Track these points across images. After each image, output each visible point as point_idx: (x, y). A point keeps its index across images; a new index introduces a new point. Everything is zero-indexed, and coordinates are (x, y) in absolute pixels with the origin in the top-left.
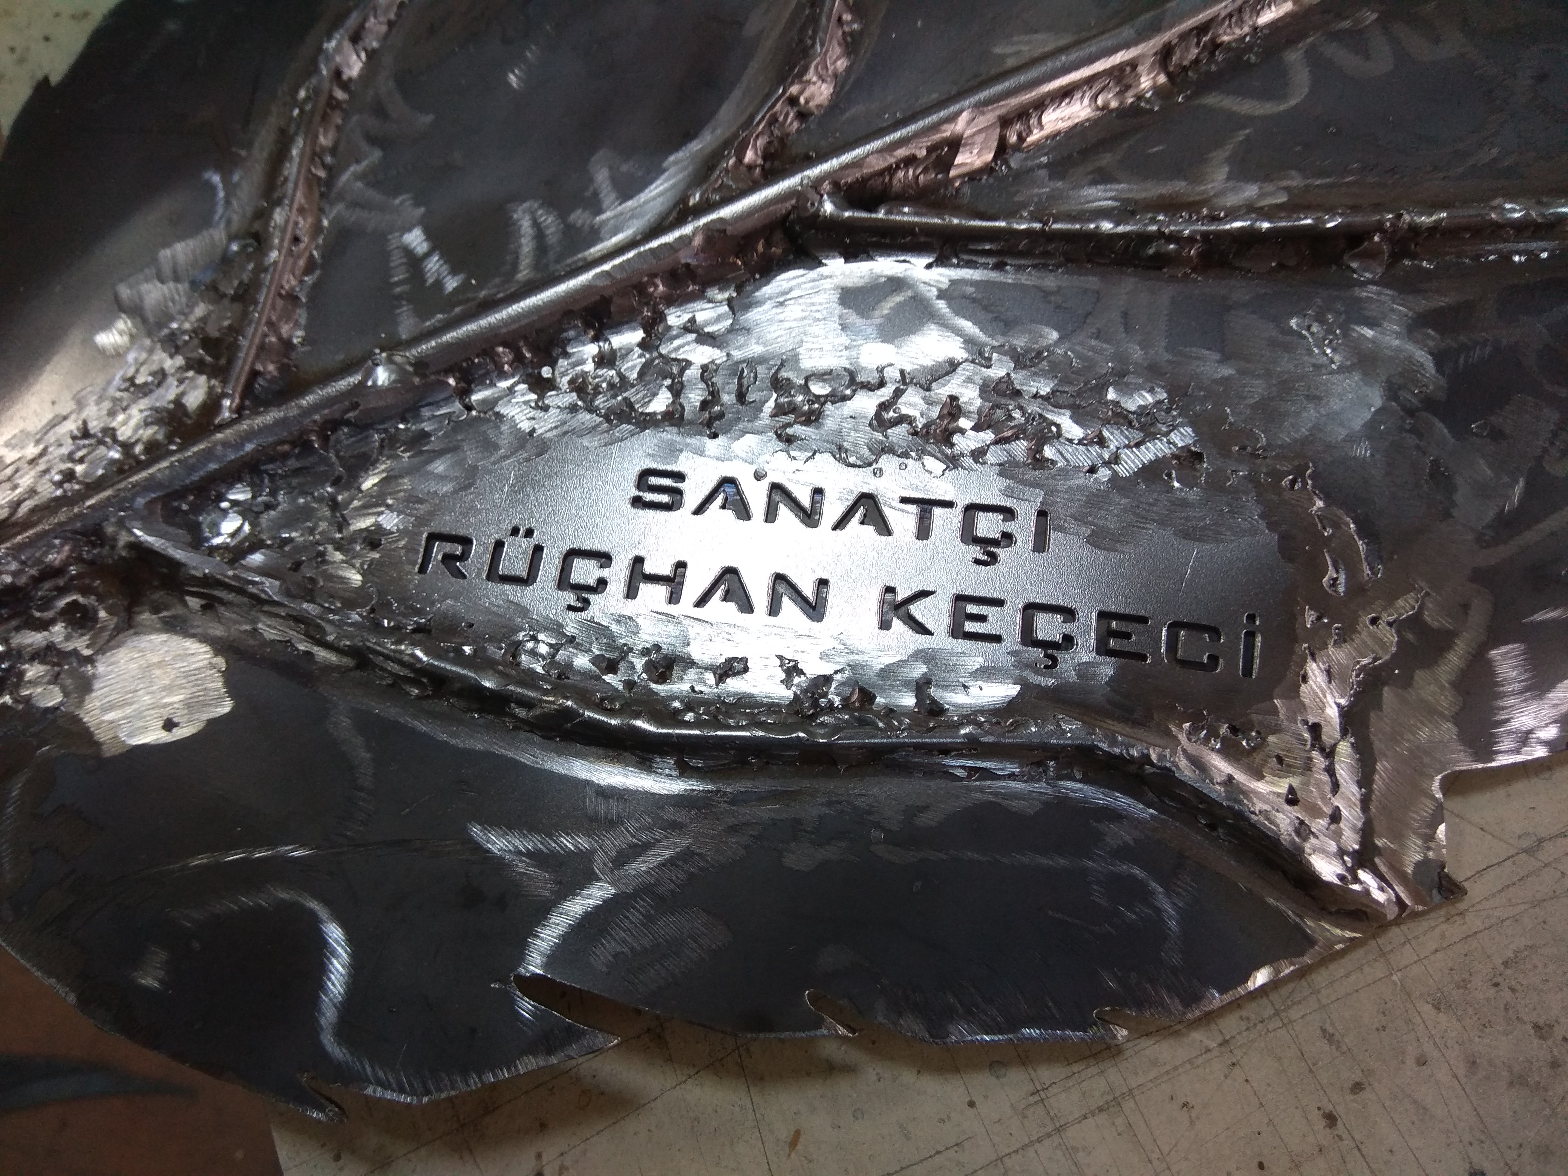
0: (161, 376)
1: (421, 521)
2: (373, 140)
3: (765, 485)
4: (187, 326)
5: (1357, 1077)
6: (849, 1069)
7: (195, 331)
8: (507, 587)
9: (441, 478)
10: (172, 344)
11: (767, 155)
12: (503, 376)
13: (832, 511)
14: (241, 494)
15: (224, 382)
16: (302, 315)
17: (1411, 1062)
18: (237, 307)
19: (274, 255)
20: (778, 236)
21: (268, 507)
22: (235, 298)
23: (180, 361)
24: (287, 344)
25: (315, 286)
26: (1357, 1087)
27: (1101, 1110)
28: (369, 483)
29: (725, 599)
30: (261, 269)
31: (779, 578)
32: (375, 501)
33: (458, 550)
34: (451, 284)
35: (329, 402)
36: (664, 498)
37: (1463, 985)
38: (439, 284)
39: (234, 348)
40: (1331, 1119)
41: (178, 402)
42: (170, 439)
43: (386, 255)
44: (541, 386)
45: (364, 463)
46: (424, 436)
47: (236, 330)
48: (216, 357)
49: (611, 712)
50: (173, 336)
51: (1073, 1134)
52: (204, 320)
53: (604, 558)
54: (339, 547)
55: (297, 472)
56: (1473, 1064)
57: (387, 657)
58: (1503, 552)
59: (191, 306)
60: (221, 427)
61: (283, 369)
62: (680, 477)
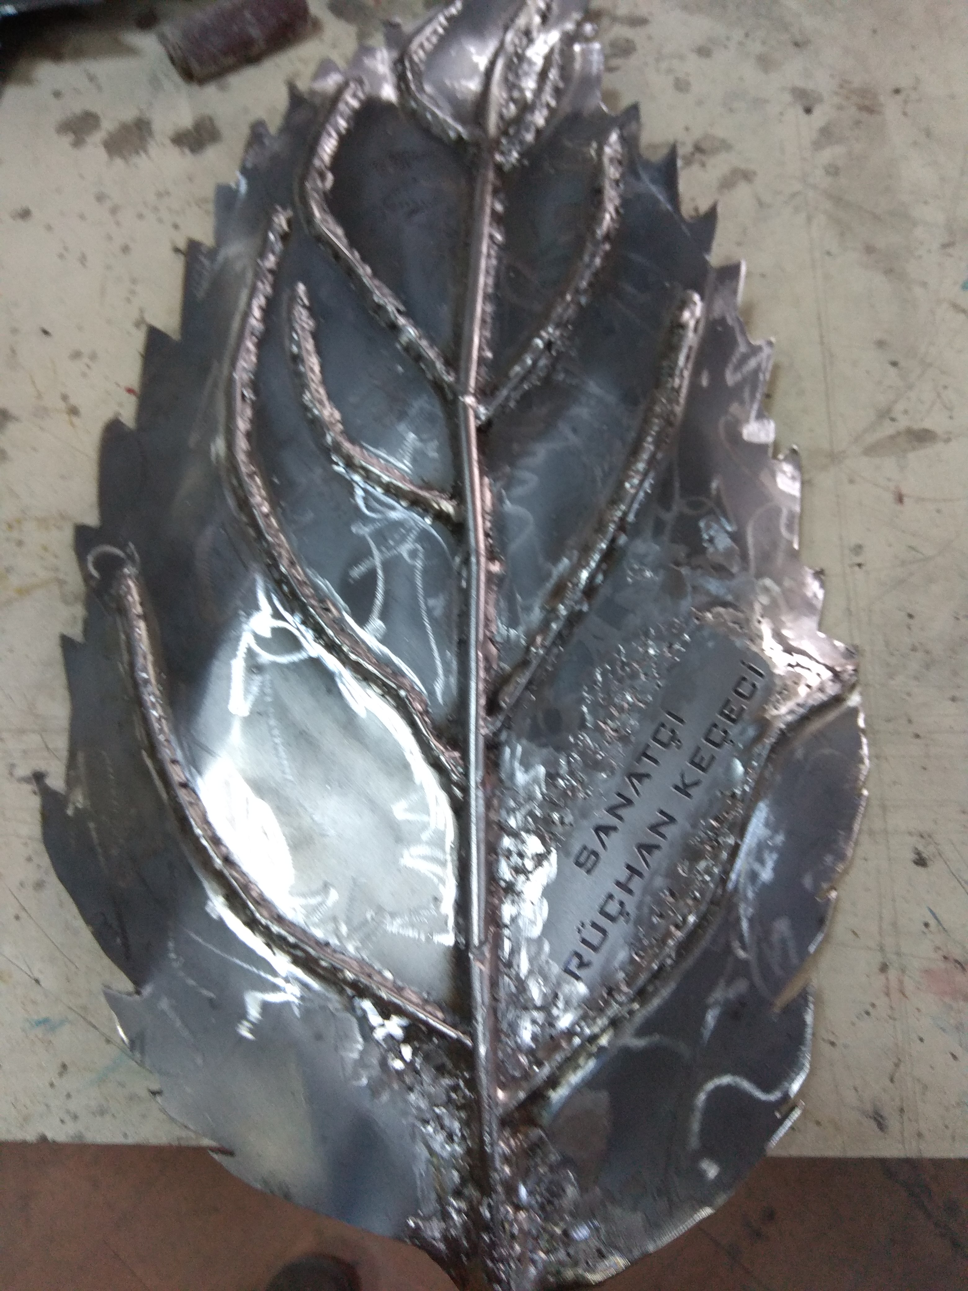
3: (606, 815)
5: (906, 719)
8: (605, 944)
13: (629, 793)
17: (907, 698)
26: (910, 721)
27: (884, 813)
29: (650, 854)
31: (651, 827)
33: (576, 960)
36: (592, 859)
37: (888, 665)
40: (917, 736)
51: (890, 828)
53: (610, 897)
56: (916, 678)
62: (584, 849)
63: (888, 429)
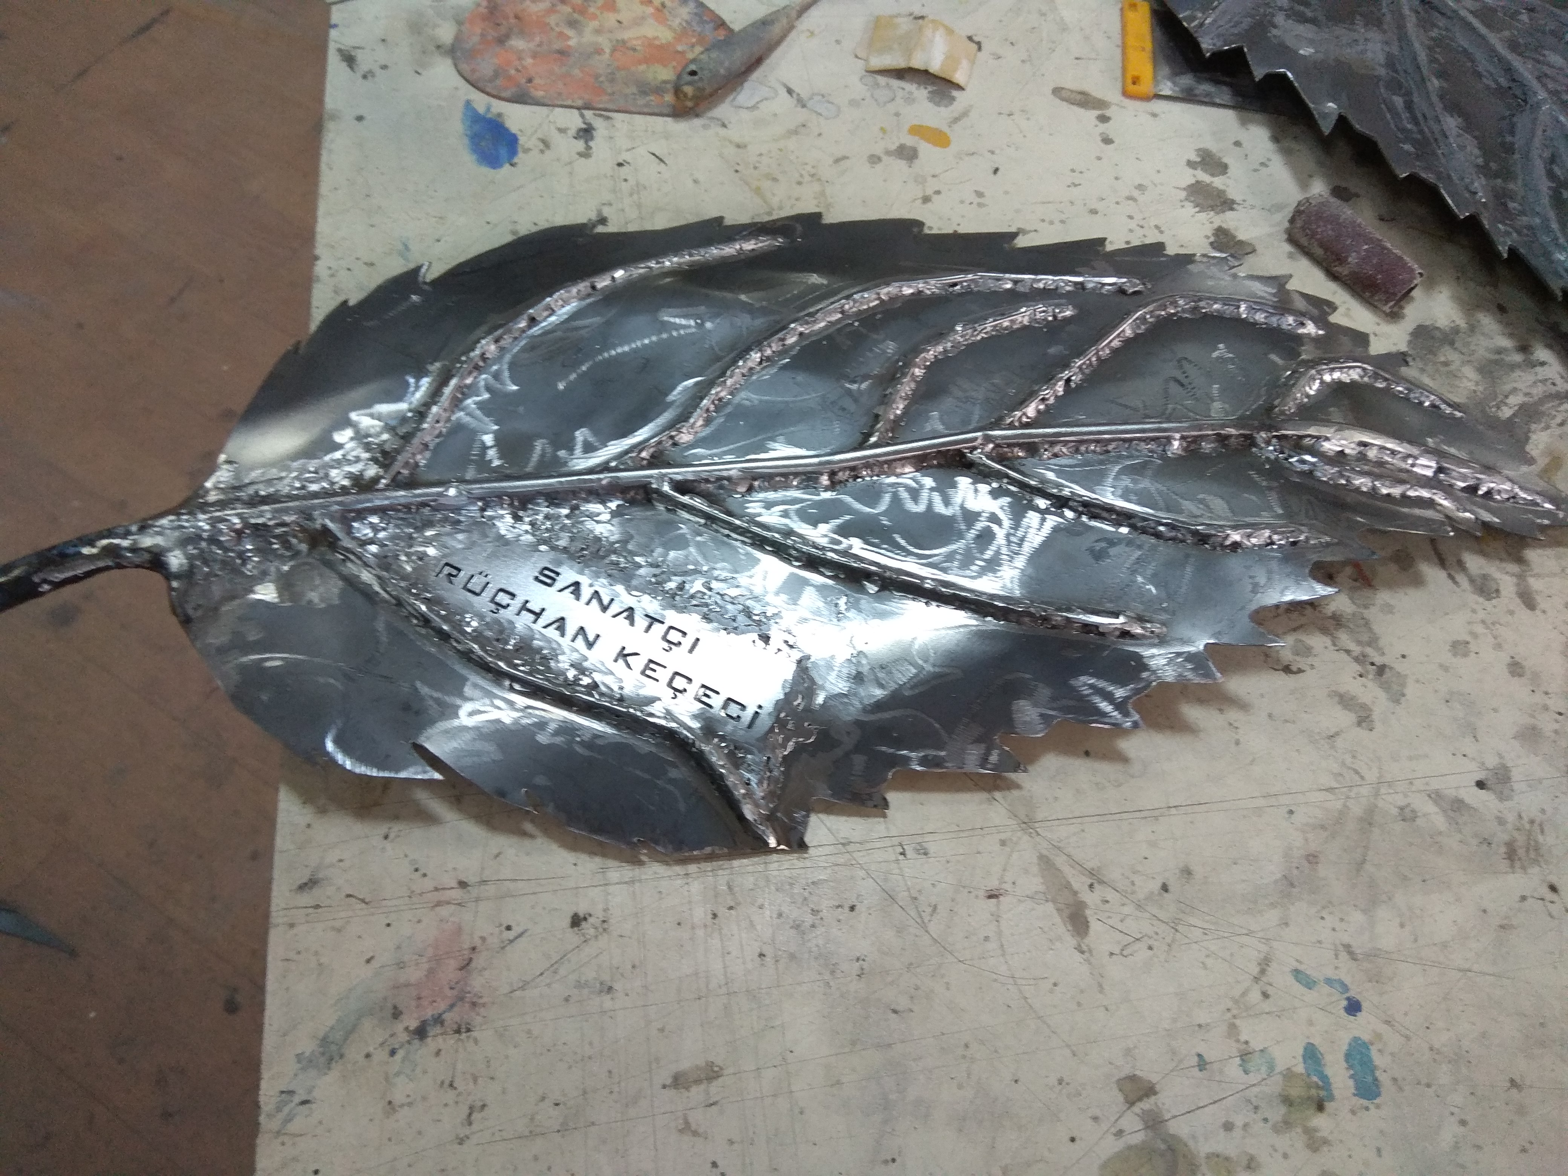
0: (358, 460)
1: (444, 556)
2: (488, 389)
3: (592, 590)
4: (376, 441)
5: (732, 904)
6: (532, 837)
7: (379, 445)
8: (469, 594)
9: (460, 542)
10: (367, 447)
11: (653, 456)
12: (502, 508)
13: (614, 609)
14: (375, 519)
15: (386, 472)
16: (428, 454)
17: (757, 906)
18: (402, 441)
19: (425, 426)
20: (641, 491)
21: (384, 529)
22: (402, 437)
23: (367, 455)
24: (417, 465)
25: (438, 444)
26: (731, 908)
27: (626, 883)
28: (429, 533)
29: (557, 629)
30: (418, 429)
31: (582, 628)
32: (428, 542)
33: (454, 572)
34: (496, 463)
35: (427, 495)
36: (548, 581)
37: (792, 885)
38: (490, 461)
39: (394, 459)
40: (715, 916)
41: (361, 472)
42: (353, 486)
43: (474, 441)
44: (517, 518)
45: (429, 524)
46: (459, 522)
47: (398, 451)
48: (385, 459)
49: (490, 656)
50: (368, 444)
51: (611, 889)
52: (385, 441)
53: (513, 595)
54: (408, 555)
55: (402, 519)
56: (780, 915)
57: (409, 605)
58: (872, 717)
59: (381, 433)
60: (378, 490)
61: (412, 474)
62: (558, 574)
63: (1079, 882)
